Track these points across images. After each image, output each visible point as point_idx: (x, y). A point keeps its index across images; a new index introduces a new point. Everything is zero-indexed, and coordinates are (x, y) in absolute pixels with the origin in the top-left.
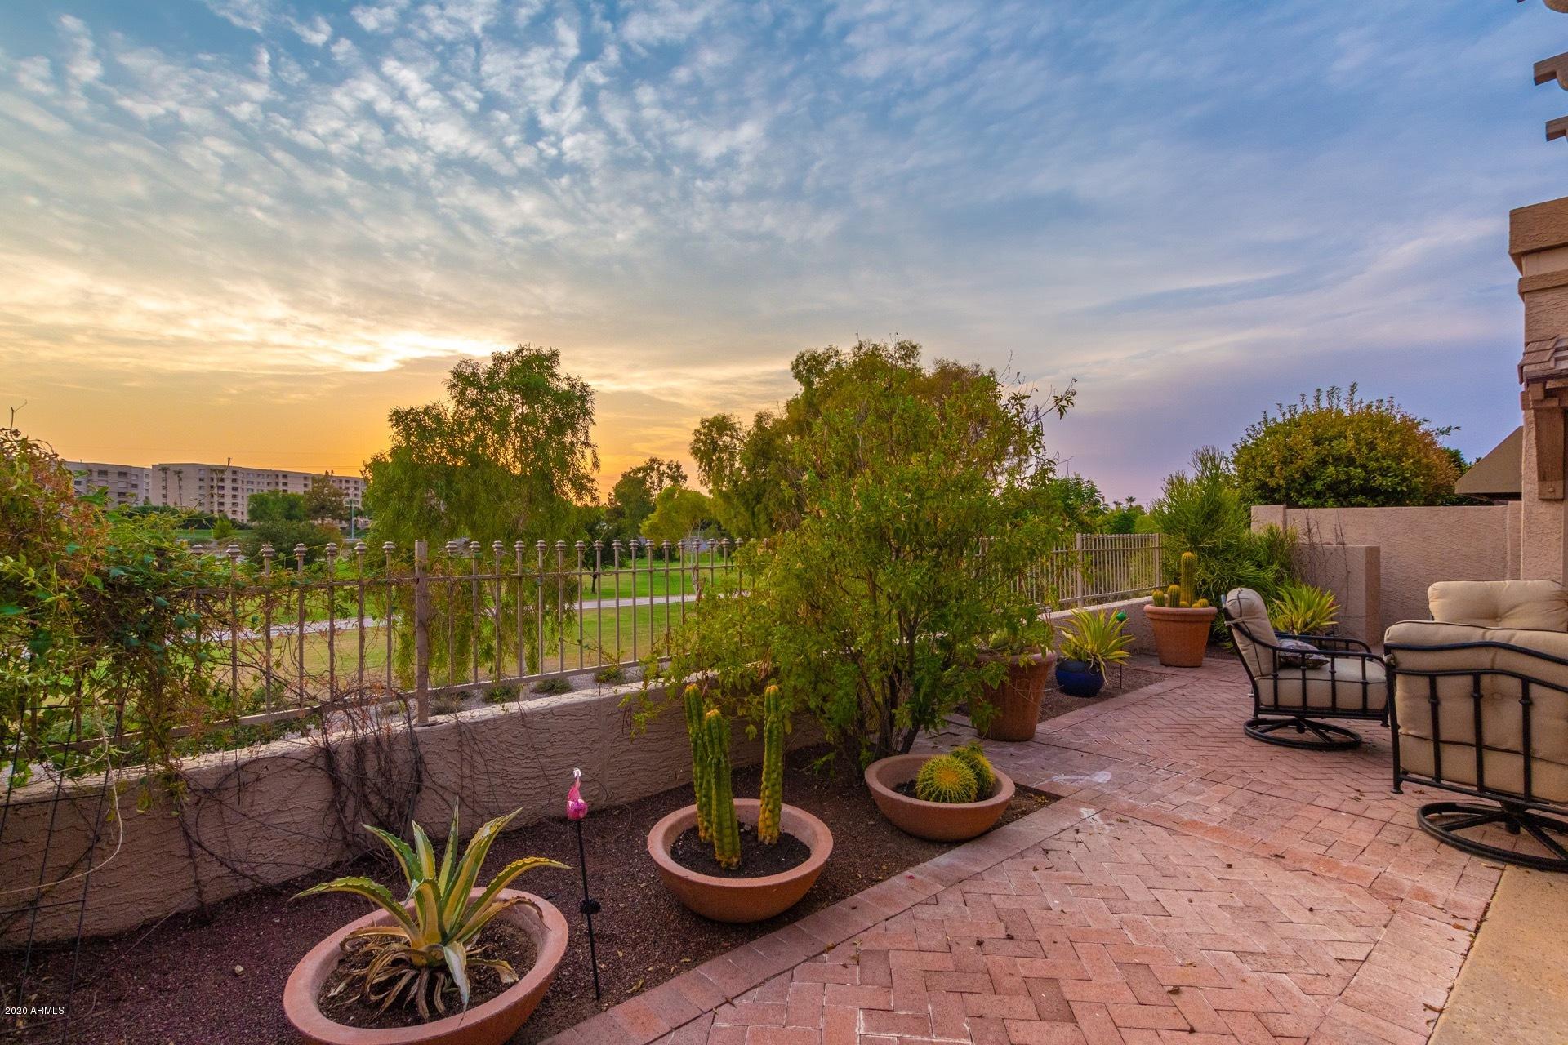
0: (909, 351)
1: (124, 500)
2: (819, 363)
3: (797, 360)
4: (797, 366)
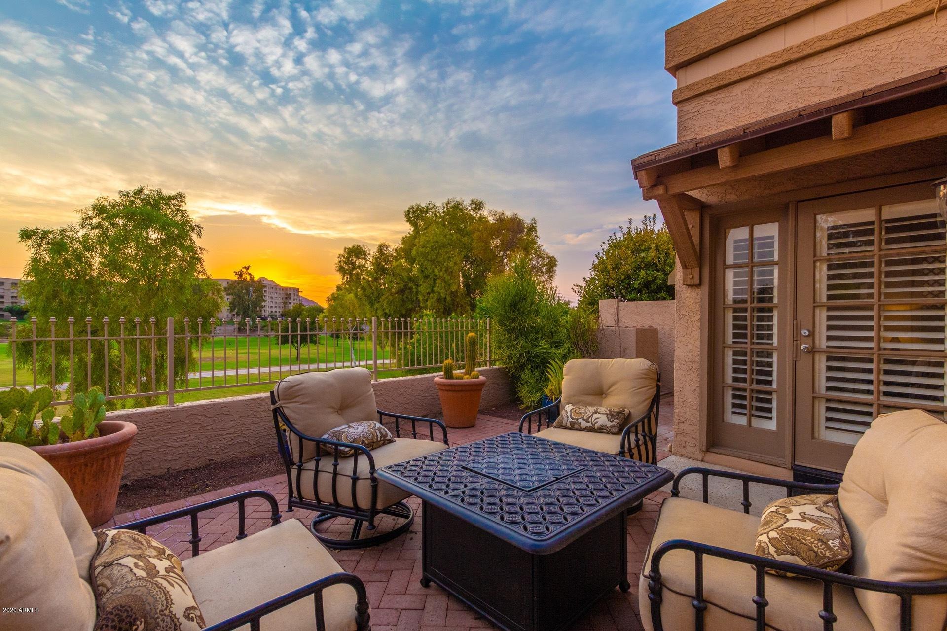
0: (478, 206)
1: (16, 301)
2: (422, 212)
3: (408, 211)
4: (409, 214)
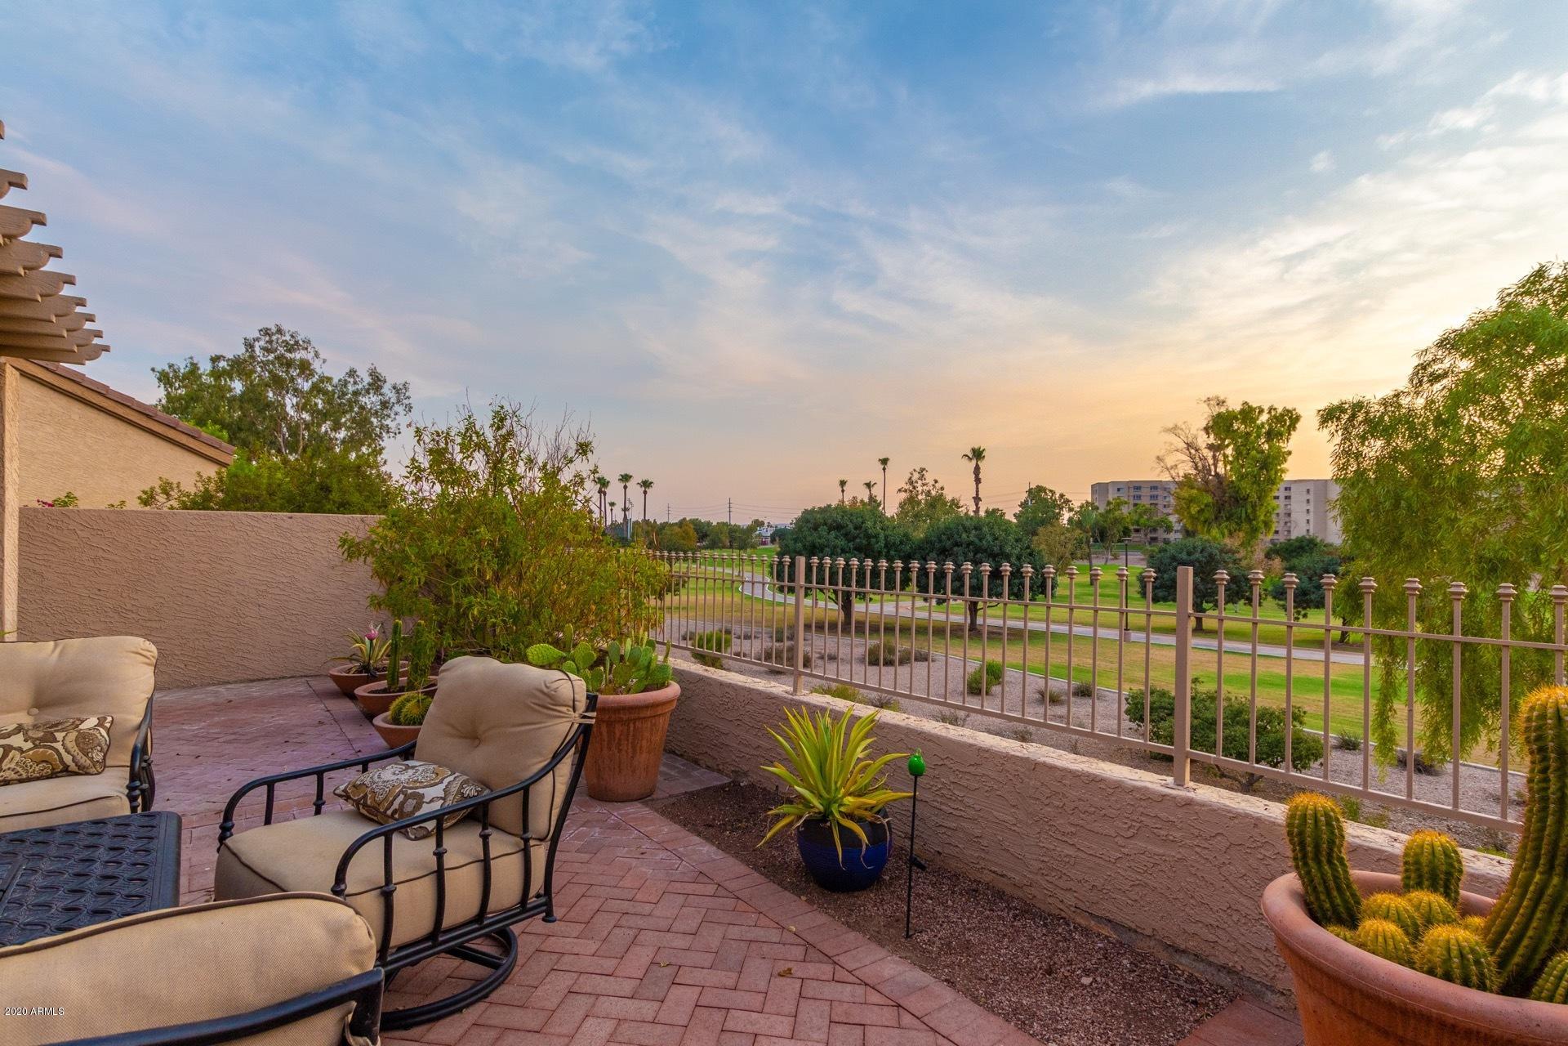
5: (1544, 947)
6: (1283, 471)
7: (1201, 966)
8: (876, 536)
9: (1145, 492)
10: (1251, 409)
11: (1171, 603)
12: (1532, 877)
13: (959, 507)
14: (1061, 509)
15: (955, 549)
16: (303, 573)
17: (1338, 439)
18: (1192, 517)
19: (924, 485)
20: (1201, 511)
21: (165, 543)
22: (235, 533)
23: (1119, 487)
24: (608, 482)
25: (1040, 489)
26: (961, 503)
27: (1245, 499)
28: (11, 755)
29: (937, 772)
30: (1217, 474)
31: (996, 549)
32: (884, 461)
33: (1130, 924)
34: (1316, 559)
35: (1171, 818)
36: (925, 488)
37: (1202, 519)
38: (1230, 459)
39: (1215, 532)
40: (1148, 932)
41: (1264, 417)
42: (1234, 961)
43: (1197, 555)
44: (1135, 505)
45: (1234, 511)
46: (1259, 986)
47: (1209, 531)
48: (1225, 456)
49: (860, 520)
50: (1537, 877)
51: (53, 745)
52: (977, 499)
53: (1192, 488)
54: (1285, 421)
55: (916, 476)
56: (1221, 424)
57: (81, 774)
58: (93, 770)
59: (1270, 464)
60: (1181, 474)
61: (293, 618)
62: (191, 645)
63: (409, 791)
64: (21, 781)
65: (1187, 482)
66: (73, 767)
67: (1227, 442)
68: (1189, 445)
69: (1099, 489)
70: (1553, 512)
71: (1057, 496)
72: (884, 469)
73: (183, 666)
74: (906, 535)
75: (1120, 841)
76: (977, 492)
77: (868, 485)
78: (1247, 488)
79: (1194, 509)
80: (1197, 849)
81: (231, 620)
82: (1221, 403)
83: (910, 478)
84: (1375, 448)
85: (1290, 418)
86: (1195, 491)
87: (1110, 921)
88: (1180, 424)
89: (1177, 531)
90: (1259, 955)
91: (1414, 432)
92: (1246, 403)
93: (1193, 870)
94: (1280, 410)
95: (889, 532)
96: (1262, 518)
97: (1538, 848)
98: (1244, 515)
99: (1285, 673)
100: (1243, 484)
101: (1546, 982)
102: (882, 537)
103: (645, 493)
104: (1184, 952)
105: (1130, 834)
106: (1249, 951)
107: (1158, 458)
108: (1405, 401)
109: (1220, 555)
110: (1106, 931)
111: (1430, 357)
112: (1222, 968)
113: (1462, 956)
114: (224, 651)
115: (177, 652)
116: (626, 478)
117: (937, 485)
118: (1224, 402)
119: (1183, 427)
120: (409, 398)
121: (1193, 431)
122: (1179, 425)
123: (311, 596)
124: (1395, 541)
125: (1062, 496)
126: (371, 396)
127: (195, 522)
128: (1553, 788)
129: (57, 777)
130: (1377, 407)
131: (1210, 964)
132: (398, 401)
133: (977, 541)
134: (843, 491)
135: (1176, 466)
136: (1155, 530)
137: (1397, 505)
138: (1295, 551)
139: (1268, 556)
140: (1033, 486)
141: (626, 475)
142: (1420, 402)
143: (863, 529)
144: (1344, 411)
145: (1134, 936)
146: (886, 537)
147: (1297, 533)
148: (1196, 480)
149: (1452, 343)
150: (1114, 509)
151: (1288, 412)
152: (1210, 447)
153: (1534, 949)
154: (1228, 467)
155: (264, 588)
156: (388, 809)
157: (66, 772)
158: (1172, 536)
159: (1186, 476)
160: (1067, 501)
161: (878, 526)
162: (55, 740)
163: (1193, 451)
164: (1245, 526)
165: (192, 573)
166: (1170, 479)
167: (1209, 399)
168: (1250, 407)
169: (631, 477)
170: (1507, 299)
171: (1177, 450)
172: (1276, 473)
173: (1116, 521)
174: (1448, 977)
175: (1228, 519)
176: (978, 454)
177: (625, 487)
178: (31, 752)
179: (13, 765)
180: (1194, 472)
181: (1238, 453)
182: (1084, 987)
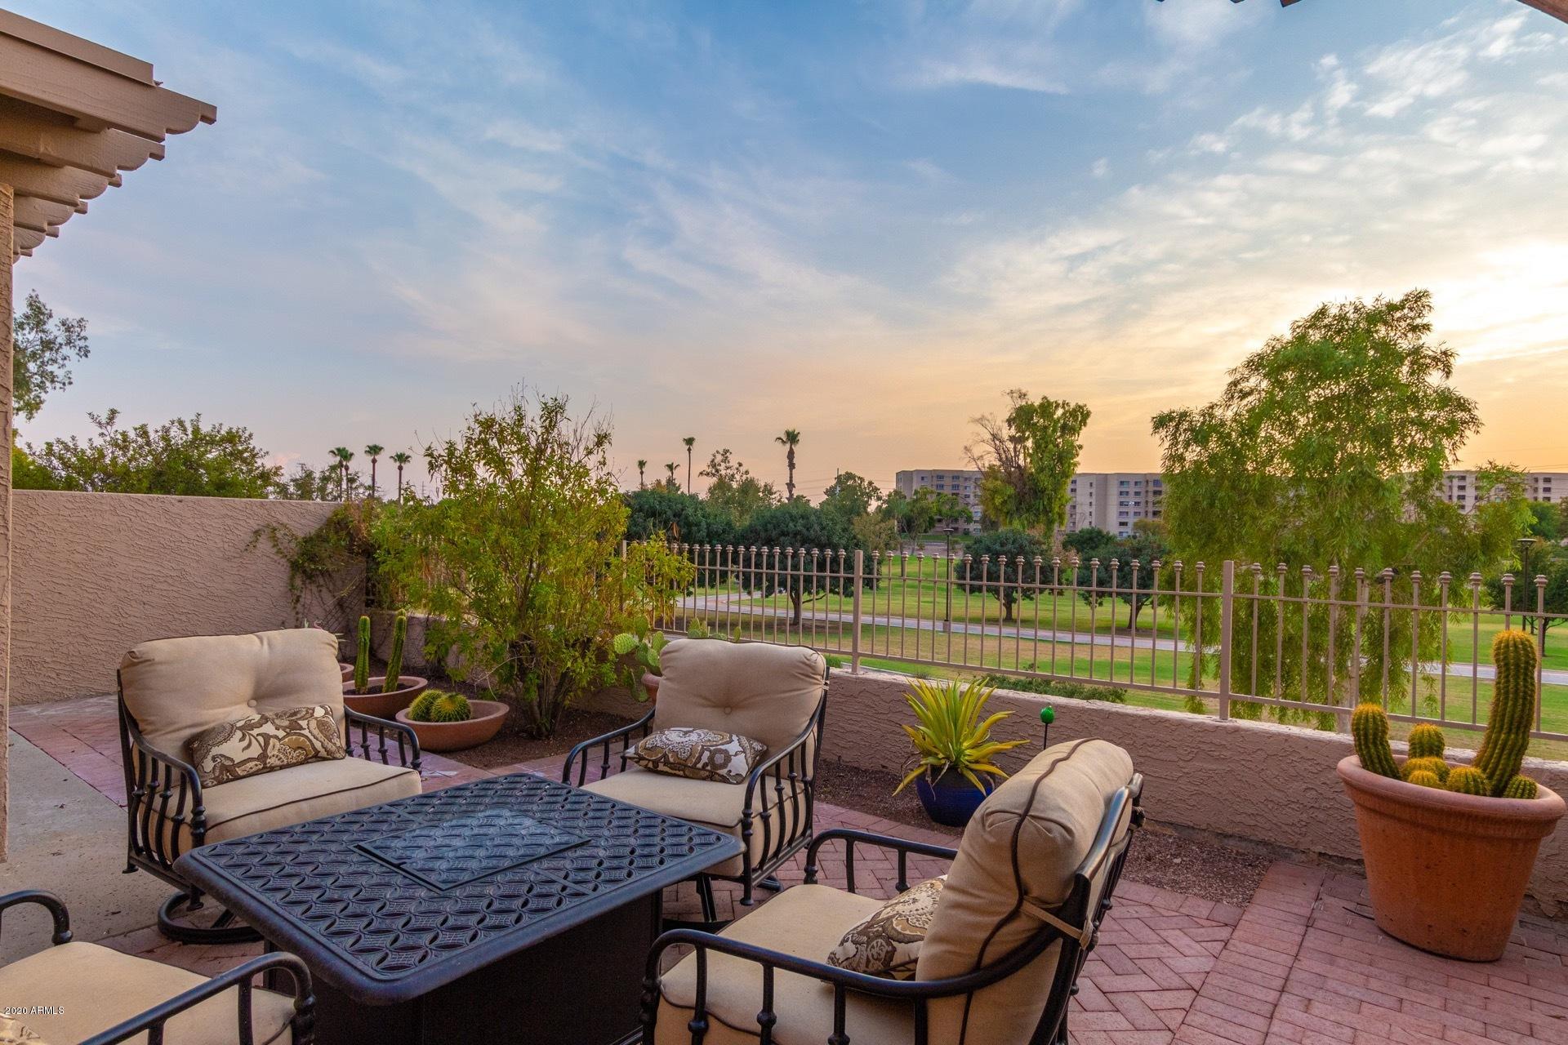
5: (1507, 774)
6: (1075, 465)
7: (1244, 844)
8: (698, 525)
9: (948, 481)
10: (1049, 404)
11: (977, 594)
12: (1500, 736)
13: (772, 494)
14: (870, 497)
15: (782, 539)
16: (195, 565)
17: (1167, 444)
18: (996, 508)
19: (727, 468)
20: (1004, 502)
21: (33, 529)
22: (116, 518)
23: (923, 475)
24: (352, 455)
25: (850, 476)
26: (774, 489)
27: (1043, 491)
28: (271, 744)
29: (1015, 728)
30: (1019, 466)
31: (823, 539)
32: (690, 441)
33: (1190, 823)
34: (1111, 550)
35: (1224, 743)
36: (729, 471)
37: (1005, 510)
38: (1031, 451)
39: (1017, 524)
40: (1204, 826)
41: (1060, 412)
42: (1269, 836)
43: (1010, 546)
44: (939, 494)
45: (1033, 502)
46: (1286, 851)
47: (1011, 523)
48: (1025, 447)
49: (680, 506)
50: (1503, 736)
51: (302, 732)
52: (791, 486)
53: (996, 479)
54: (1077, 416)
55: (719, 458)
56: (1023, 417)
57: (329, 759)
58: (338, 755)
59: (1065, 457)
60: (987, 465)
61: (183, 618)
62: (64, 650)
63: (712, 748)
64: (282, 768)
65: (992, 473)
66: (323, 753)
67: (1027, 434)
68: (995, 437)
69: (904, 477)
70: (1331, 514)
71: (866, 483)
72: (689, 450)
73: (54, 675)
74: (729, 524)
75: (1181, 763)
76: (791, 477)
77: (670, 467)
78: (1045, 481)
79: (998, 501)
80: (1243, 762)
81: (112, 620)
82: (1022, 396)
83: (713, 461)
84: (1193, 454)
85: (1082, 413)
86: (999, 482)
87: (1172, 824)
88: (987, 415)
89: (975, 522)
90: (1286, 828)
91: (1224, 438)
92: (1045, 398)
93: (1239, 777)
94: (1072, 405)
95: (711, 520)
96: (1057, 509)
97: (1502, 720)
98: (1041, 507)
99: (1089, 659)
100: (1042, 477)
101: (1511, 789)
102: (704, 525)
103: (400, 468)
104: (1231, 836)
105: (1189, 758)
106: (1280, 827)
107: (966, 448)
108: (1218, 412)
109: (1030, 547)
110: (1168, 831)
111: (1238, 376)
112: (1258, 843)
113: (1475, 780)
114: (103, 657)
115: (48, 660)
116: (374, 450)
117: (741, 468)
118: (1025, 395)
119: (990, 418)
120: (85, 339)
121: (999, 423)
122: (985, 415)
123: (204, 592)
124: (1210, 536)
125: (870, 483)
126: (26, 332)
127: (70, 506)
128: (1511, 686)
129: (308, 763)
130: (1197, 418)
131: (1251, 841)
132: (69, 342)
133: (804, 531)
134: (642, 473)
135: (982, 456)
136: (956, 520)
137: (1212, 505)
138: (1089, 541)
139: (1065, 546)
140: (842, 472)
141: (376, 447)
142: (1230, 414)
143: (683, 516)
144: (1171, 419)
145: (1191, 832)
146: (709, 525)
147: (1083, 525)
148: (1000, 471)
149: (1256, 364)
150: (921, 499)
151: (1080, 408)
152: (1012, 439)
153: (1502, 775)
154: (1028, 460)
155: (150, 582)
156: (696, 763)
157: (317, 757)
158: (972, 527)
159: (991, 467)
160: (876, 489)
161: (699, 513)
162: (301, 728)
163: (997, 442)
164: (1042, 518)
165: (65, 565)
166: (977, 469)
167: (1012, 392)
168: (1048, 401)
169: (381, 449)
170: (1298, 330)
171: (983, 441)
172: (1069, 467)
173: (923, 511)
174: (1467, 792)
175: (1028, 510)
176: (792, 437)
177: (374, 461)
178: (286, 740)
179: (276, 753)
180: (998, 463)
181: (1037, 445)
182: (1178, 865)
